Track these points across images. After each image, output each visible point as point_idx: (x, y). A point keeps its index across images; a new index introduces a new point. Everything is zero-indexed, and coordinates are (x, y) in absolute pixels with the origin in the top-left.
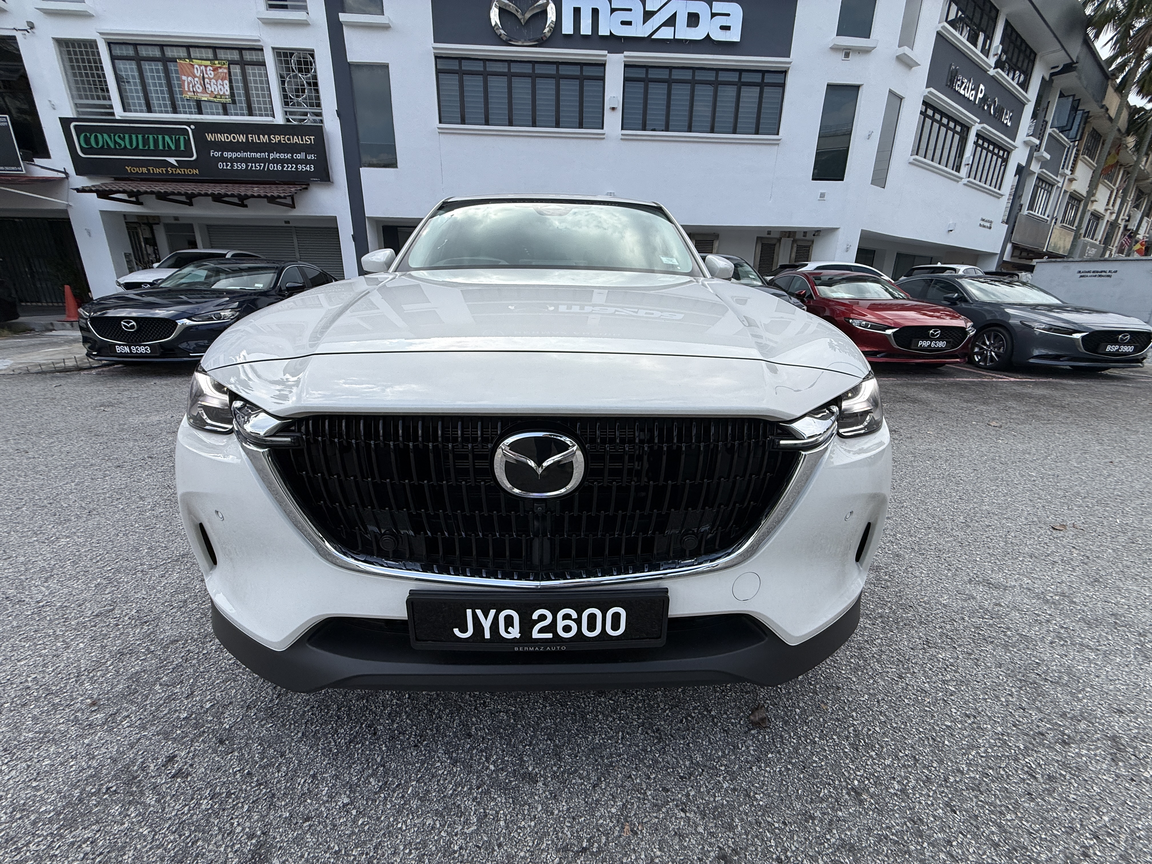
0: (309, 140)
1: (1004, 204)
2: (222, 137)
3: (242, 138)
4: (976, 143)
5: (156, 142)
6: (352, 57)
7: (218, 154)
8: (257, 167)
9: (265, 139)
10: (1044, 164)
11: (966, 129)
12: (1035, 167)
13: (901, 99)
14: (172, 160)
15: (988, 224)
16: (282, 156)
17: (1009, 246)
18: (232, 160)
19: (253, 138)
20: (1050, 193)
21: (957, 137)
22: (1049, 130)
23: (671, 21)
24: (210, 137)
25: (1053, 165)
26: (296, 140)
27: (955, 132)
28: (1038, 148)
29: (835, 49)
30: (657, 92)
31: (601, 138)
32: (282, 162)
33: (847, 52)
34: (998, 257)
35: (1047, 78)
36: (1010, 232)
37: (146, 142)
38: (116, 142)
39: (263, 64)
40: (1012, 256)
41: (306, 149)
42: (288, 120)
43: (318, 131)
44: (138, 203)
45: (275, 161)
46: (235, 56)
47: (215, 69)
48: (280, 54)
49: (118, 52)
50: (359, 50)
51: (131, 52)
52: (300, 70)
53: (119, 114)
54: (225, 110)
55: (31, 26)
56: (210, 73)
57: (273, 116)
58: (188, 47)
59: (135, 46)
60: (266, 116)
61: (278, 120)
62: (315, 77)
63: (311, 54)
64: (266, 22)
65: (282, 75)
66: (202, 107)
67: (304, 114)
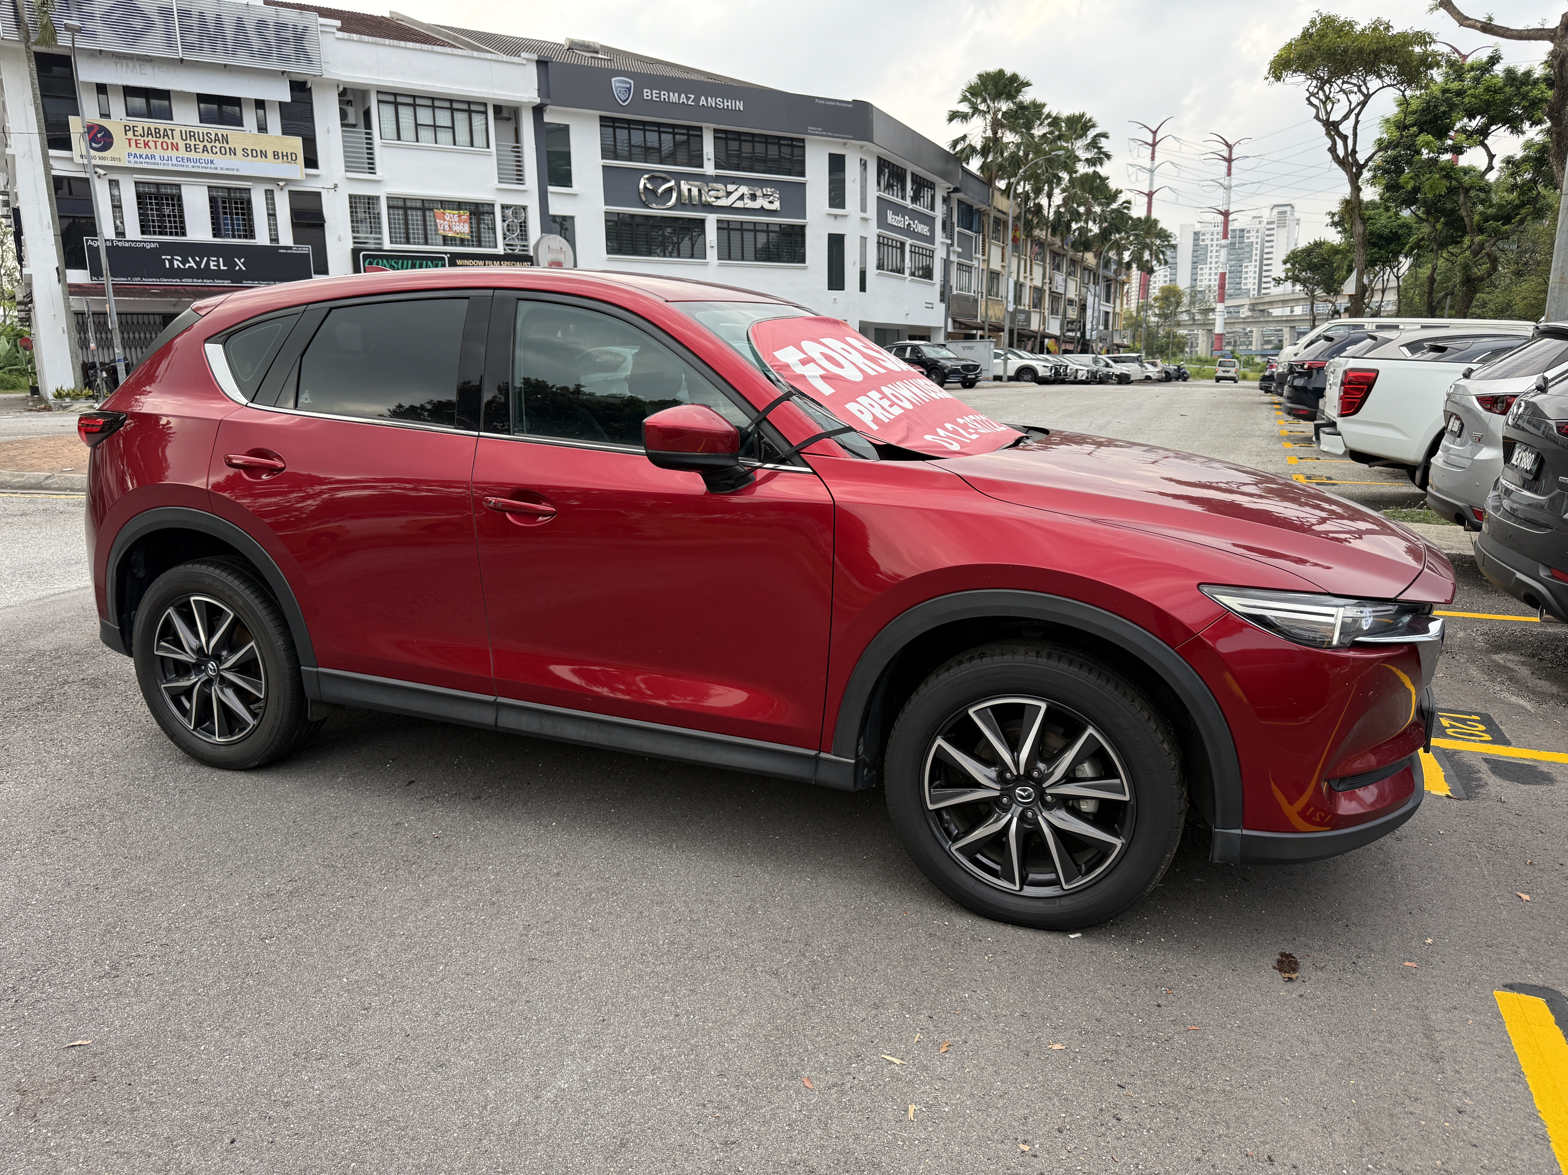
1: (937, 289)
2: (467, 263)
4: (911, 251)
6: (552, 211)
10: (959, 255)
11: (903, 244)
12: (953, 258)
13: (866, 238)
15: (930, 306)
17: (950, 321)
20: (970, 272)
21: (899, 251)
22: (957, 229)
23: (742, 198)
24: (459, 262)
25: (967, 254)
27: (897, 248)
28: (952, 245)
29: (829, 215)
30: (735, 236)
31: (706, 264)
33: (836, 216)
34: (943, 330)
35: (946, 195)
36: (948, 309)
37: (413, 265)
38: (391, 265)
39: (493, 213)
40: (954, 328)
42: (507, 250)
43: (531, 259)
46: (474, 208)
47: (460, 216)
48: (504, 207)
49: (391, 203)
50: (557, 207)
51: (401, 203)
52: (516, 218)
53: (387, 245)
54: (462, 242)
55: (336, 186)
56: (456, 219)
57: (496, 247)
58: (441, 202)
59: (404, 199)
60: (490, 247)
61: (500, 250)
62: (525, 222)
63: (524, 208)
64: (499, 190)
65: (504, 221)
66: (446, 240)
67: (516, 246)
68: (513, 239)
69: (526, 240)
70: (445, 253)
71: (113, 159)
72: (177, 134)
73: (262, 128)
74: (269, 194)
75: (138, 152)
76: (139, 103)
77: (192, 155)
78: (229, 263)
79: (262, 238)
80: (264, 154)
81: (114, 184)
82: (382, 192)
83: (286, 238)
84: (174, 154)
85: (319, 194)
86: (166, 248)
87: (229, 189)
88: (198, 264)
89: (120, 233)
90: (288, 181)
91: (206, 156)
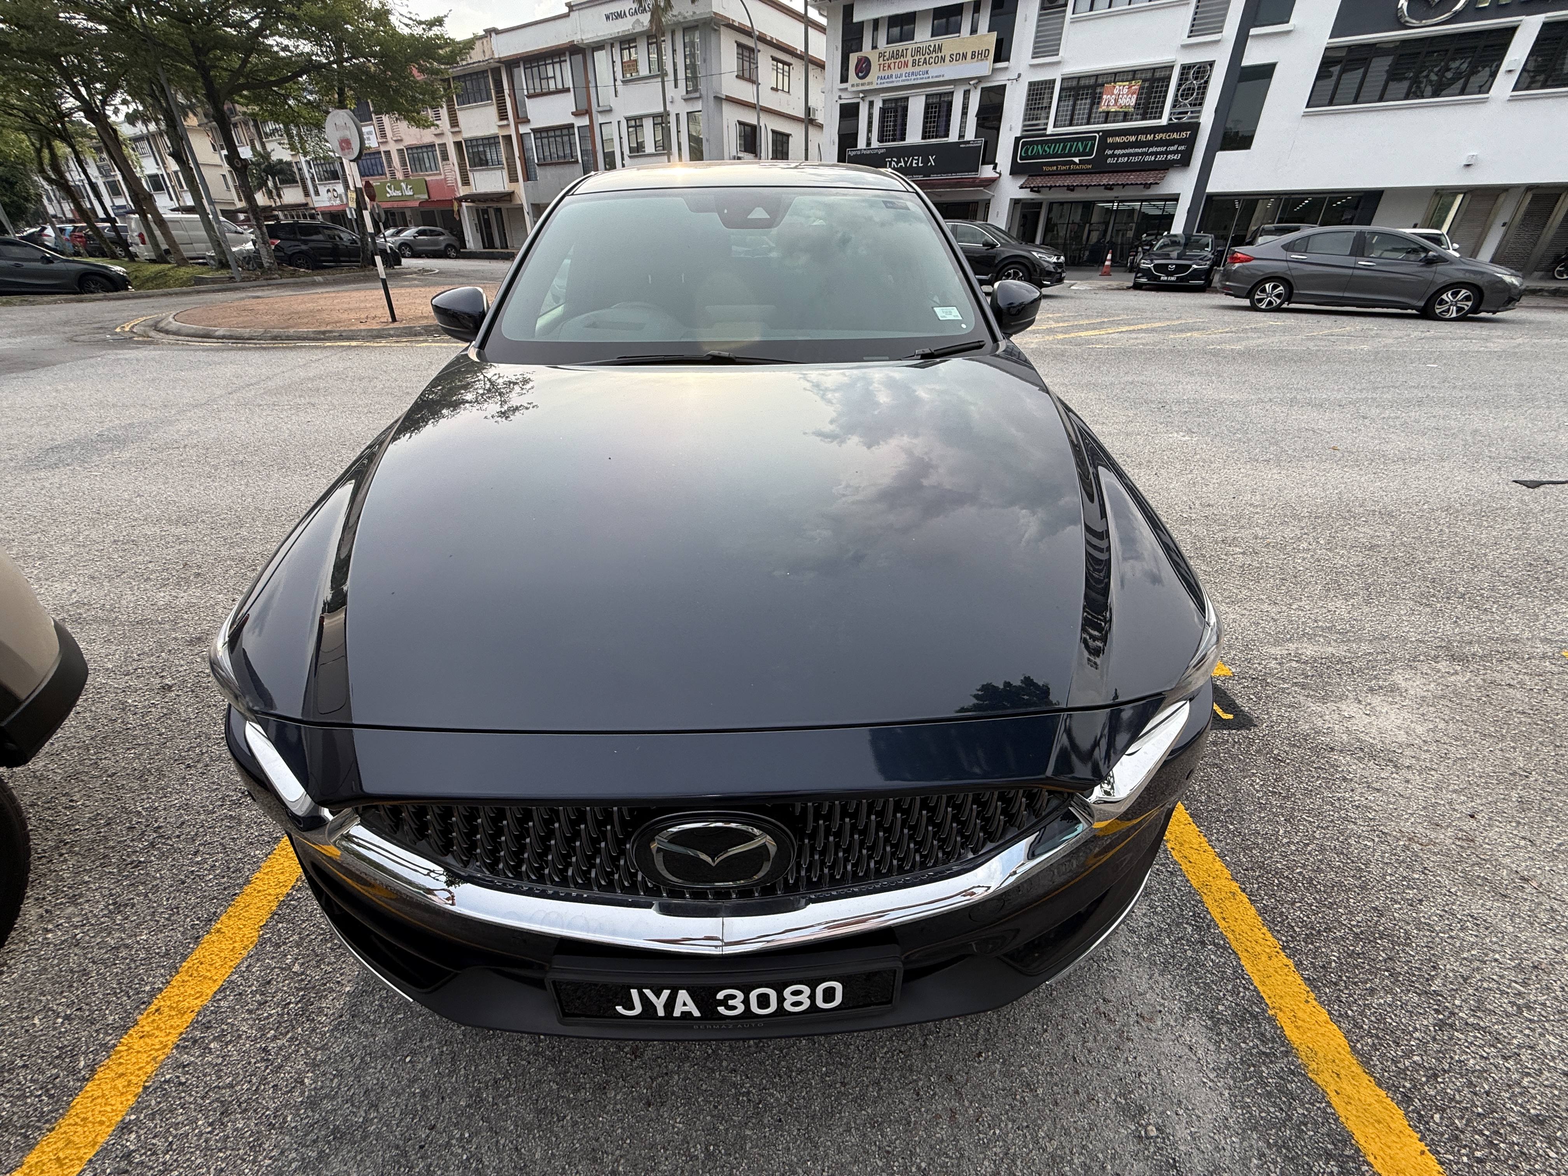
0: (1185, 135)
2: (1118, 140)
3: (1133, 139)
5: (1071, 147)
6: (1246, 62)
7: (1110, 152)
8: (1136, 159)
9: (1150, 137)
14: (1076, 160)
16: (1159, 149)
18: (1119, 156)
19: (1142, 138)
24: (1110, 140)
26: (1175, 136)
31: (1485, 102)
32: (1156, 154)
37: (1064, 148)
38: (1045, 151)
39: (1169, 78)
41: (1179, 142)
42: (1171, 119)
43: (1194, 128)
44: (1038, 192)
45: (1152, 154)
46: (1149, 75)
47: (1130, 87)
48: (1186, 68)
49: (1065, 85)
50: (1253, 57)
51: (1074, 83)
52: (1196, 78)
53: (1050, 130)
54: (1126, 117)
55: (1019, 76)
56: (1126, 90)
57: (1160, 117)
58: (1115, 74)
59: (1079, 78)
60: (1155, 118)
61: (1164, 121)
62: (1206, 82)
63: (1211, 64)
64: (1185, 47)
65: (1180, 85)
66: (1107, 117)
67: (1186, 113)
68: (1185, 105)
69: (1201, 104)
70: (1098, 132)
71: (869, 84)
72: (909, 52)
73: (974, 31)
74: (967, 93)
75: (882, 74)
76: (896, 31)
77: (917, 69)
78: (926, 161)
79: (953, 137)
80: (965, 56)
81: (871, 104)
82: (1056, 75)
83: (970, 135)
84: (904, 71)
85: (1005, 86)
86: (891, 152)
87: (940, 95)
88: (906, 163)
89: (869, 144)
90: (980, 79)
91: (925, 68)
